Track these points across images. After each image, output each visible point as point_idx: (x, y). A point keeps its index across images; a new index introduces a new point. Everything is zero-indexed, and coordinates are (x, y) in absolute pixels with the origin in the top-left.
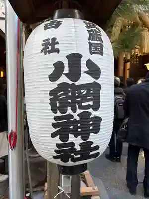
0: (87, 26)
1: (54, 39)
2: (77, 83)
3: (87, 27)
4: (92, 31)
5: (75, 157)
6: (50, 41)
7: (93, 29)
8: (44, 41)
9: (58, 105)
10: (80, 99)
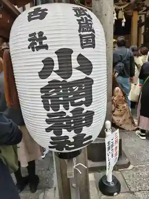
0: (77, 13)
1: (41, 34)
2: (69, 80)
3: (77, 15)
4: (82, 19)
5: (70, 147)
6: (37, 36)
7: (83, 17)
8: (30, 35)
9: (50, 103)
10: (72, 96)
